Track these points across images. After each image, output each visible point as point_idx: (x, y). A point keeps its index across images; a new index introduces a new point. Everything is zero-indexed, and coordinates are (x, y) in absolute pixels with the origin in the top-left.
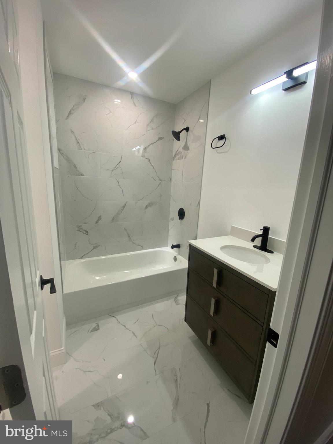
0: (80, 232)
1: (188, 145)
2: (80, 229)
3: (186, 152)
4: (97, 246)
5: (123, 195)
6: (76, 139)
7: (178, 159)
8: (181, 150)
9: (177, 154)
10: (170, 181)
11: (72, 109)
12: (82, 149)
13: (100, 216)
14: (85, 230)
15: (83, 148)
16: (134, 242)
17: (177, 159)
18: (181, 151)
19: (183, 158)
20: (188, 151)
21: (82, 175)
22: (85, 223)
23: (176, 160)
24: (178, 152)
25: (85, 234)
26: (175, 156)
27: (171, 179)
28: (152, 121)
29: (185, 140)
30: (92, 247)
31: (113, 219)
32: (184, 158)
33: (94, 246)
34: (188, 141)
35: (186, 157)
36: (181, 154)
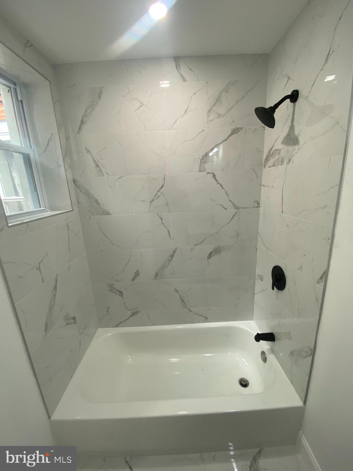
0: (113, 292)
1: (296, 132)
2: (111, 288)
3: (290, 148)
4: (136, 312)
5: (171, 238)
6: (95, 161)
7: (274, 165)
8: (279, 145)
9: (272, 155)
10: (257, 207)
11: (85, 116)
12: (103, 175)
13: (138, 271)
14: (118, 291)
15: (104, 173)
16: (191, 309)
17: (271, 165)
18: (280, 148)
19: (282, 162)
20: (296, 147)
21: (108, 213)
22: (118, 281)
23: (270, 167)
24: (273, 150)
25: (119, 295)
26: (267, 159)
27: (258, 204)
28: (218, 100)
29: (289, 124)
30: (130, 313)
31: (157, 275)
32: (285, 162)
33: (132, 312)
34: (295, 123)
35: (290, 160)
36: (279, 154)
